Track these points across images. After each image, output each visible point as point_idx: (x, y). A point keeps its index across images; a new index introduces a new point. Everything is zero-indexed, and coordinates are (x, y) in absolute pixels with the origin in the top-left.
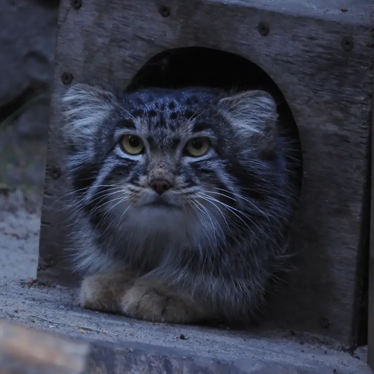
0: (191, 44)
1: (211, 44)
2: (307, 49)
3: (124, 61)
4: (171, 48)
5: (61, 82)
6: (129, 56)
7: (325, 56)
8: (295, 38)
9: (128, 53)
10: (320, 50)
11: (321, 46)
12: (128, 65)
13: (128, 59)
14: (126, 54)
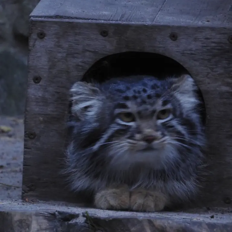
0: (124, 50)
1: (138, 49)
2: (205, 45)
3: (78, 65)
4: (110, 54)
5: (32, 82)
6: (81, 62)
7: (218, 48)
8: (196, 40)
9: (80, 60)
10: (213, 45)
11: (214, 42)
12: (80, 67)
13: (80, 64)
14: (78, 61)
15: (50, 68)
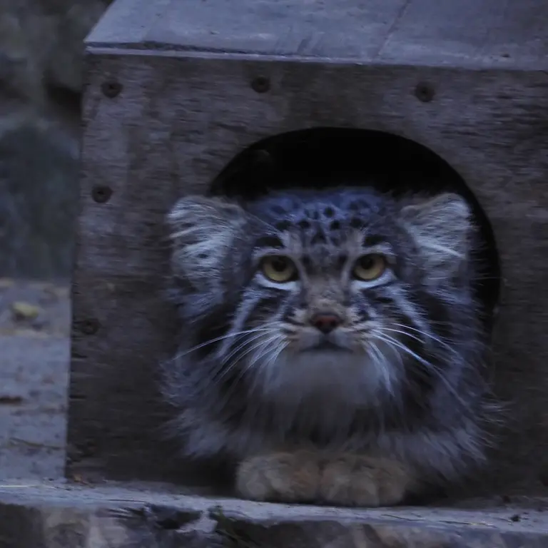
0: (308, 125)
1: (339, 121)
2: (499, 112)
3: (197, 160)
4: (274, 133)
5: (90, 200)
6: (204, 152)
7: (527, 118)
8: (477, 99)
9: (203, 148)
10: (520, 111)
11: (520, 106)
12: (204, 165)
13: (203, 156)
14: (198, 149)
15: (132, 167)
